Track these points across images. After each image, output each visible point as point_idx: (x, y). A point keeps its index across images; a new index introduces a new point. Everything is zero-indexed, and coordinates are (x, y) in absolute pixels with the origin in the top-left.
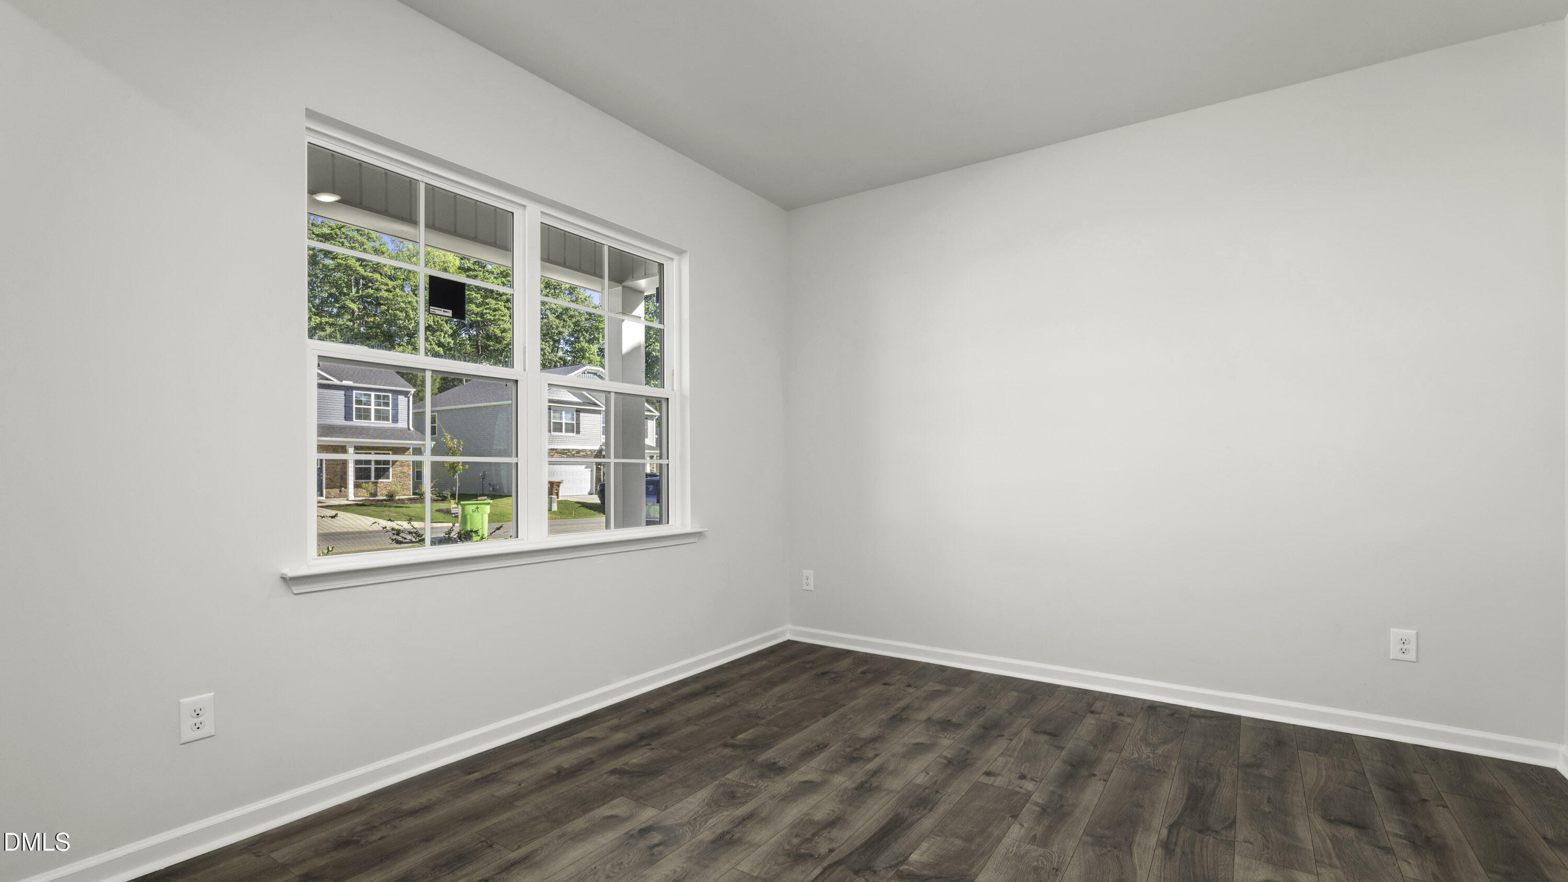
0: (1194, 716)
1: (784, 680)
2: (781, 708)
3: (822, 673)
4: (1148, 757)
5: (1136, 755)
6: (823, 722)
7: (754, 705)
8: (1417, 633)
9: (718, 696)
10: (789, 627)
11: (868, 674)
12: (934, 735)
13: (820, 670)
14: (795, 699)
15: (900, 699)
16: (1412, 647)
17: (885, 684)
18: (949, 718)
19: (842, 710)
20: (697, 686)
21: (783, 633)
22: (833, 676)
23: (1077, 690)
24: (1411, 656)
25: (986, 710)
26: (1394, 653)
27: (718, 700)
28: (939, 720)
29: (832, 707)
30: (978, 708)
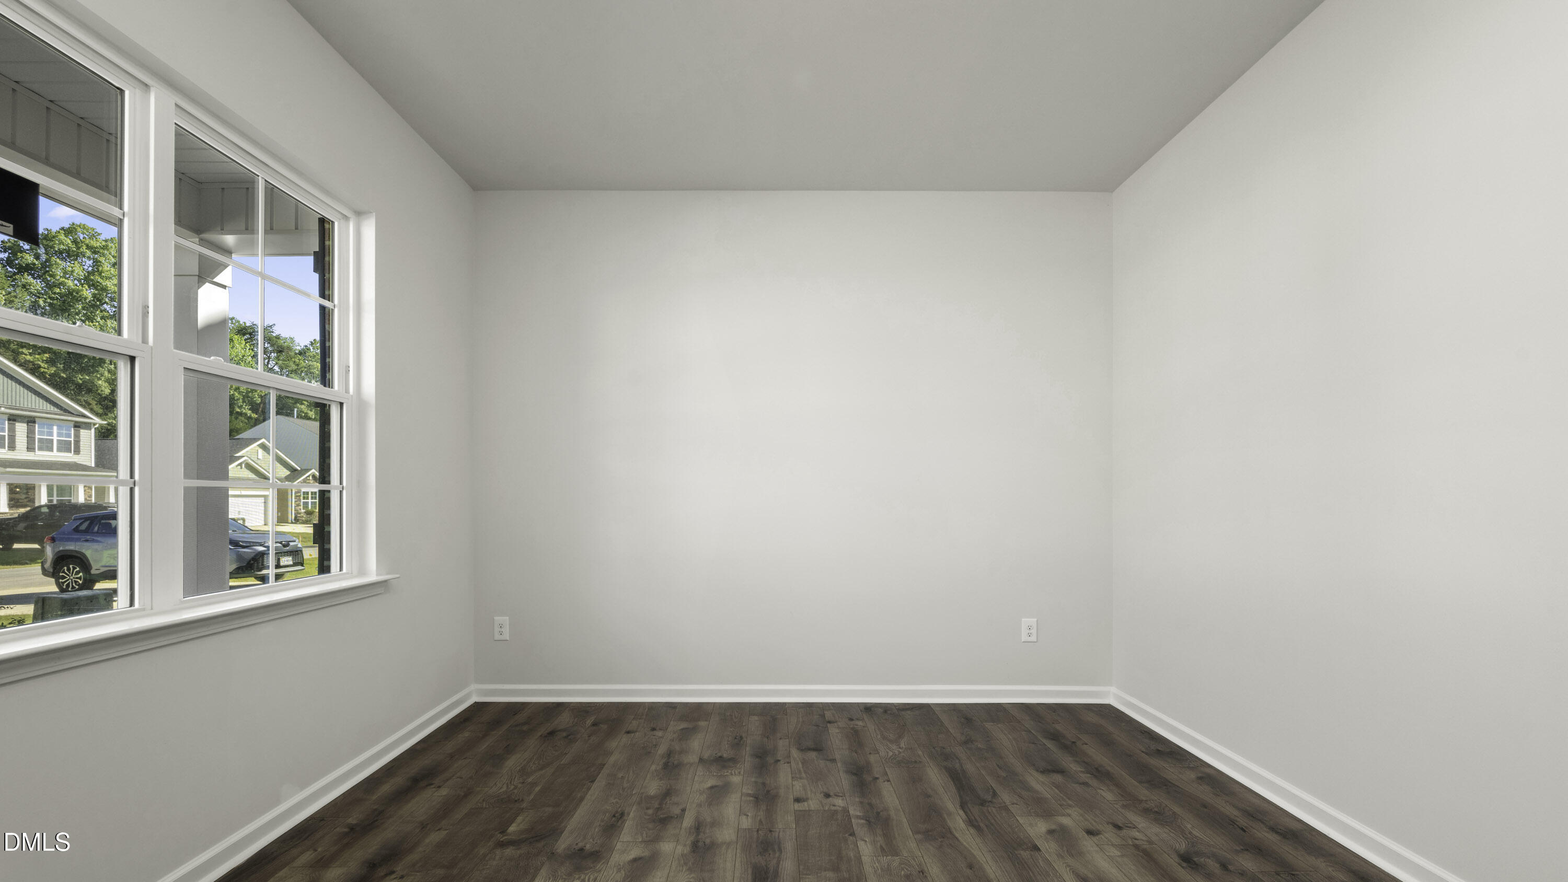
0: (903, 710)
1: (509, 750)
2: (534, 784)
3: (548, 734)
4: (900, 753)
5: (891, 754)
6: (596, 790)
7: (498, 786)
8: (1037, 621)
9: (439, 787)
10: (473, 687)
11: (602, 726)
12: (719, 774)
13: (543, 730)
14: (541, 769)
15: (656, 745)
16: (1034, 631)
17: (628, 732)
18: (719, 754)
19: (605, 771)
20: (398, 781)
21: (468, 696)
22: (564, 734)
23: (802, 705)
24: (1033, 638)
25: (745, 739)
26: (1024, 637)
27: (444, 792)
28: (712, 758)
29: (592, 769)
30: (736, 738)
